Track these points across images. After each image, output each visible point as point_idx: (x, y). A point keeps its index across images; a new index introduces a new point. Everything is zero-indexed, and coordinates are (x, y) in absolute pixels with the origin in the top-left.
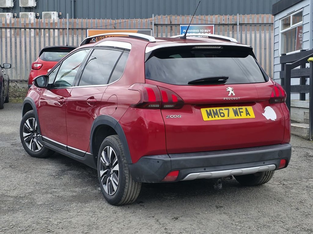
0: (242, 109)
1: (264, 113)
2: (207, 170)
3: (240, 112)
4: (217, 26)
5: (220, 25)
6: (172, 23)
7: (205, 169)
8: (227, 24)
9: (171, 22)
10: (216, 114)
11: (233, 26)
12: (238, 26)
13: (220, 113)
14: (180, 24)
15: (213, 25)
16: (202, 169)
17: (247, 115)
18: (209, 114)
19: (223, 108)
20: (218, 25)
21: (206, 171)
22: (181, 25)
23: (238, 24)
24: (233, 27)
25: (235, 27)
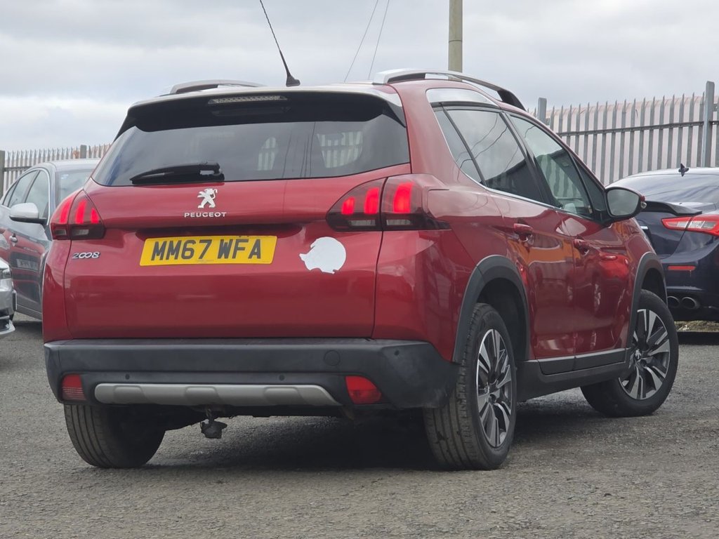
0: (247, 241)
1: (306, 253)
2: (131, 379)
3: (237, 249)
7: (127, 377)
10: (173, 251)
13: (185, 249)
16: (122, 377)
17: (250, 257)
18: (157, 251)
19: (197, 239)
21: (129, 380)
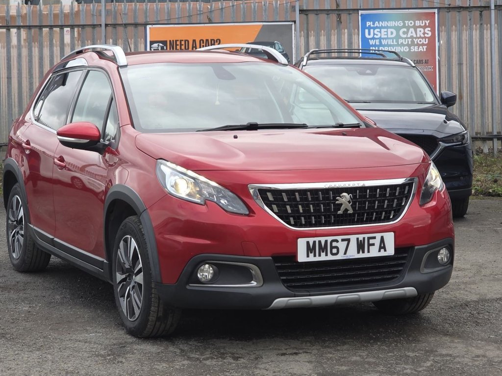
4: (444, 13)
5: (450, 8)
6: (341, 7)
8: (467, 8)
9: (338, 5)
11: (481, 12)
12: (493, 12)
14: (358, 10)
15: (436, 11)
20: (446, 10)
22: (360, 12)
23: (493, 7)
24: (481, 15)
25: (485, 13)
